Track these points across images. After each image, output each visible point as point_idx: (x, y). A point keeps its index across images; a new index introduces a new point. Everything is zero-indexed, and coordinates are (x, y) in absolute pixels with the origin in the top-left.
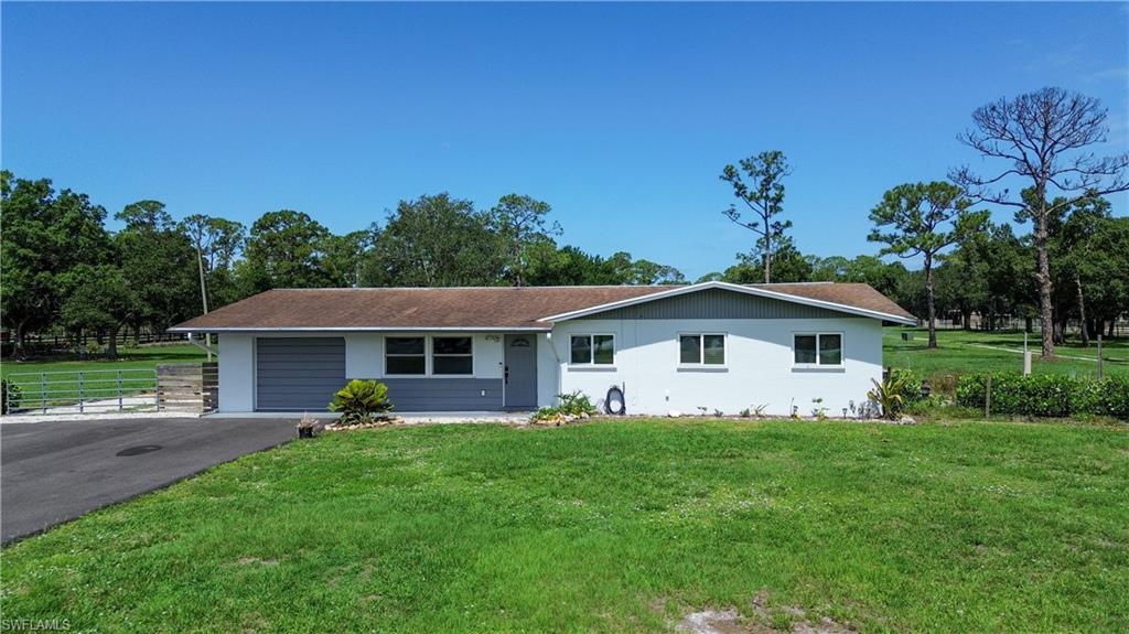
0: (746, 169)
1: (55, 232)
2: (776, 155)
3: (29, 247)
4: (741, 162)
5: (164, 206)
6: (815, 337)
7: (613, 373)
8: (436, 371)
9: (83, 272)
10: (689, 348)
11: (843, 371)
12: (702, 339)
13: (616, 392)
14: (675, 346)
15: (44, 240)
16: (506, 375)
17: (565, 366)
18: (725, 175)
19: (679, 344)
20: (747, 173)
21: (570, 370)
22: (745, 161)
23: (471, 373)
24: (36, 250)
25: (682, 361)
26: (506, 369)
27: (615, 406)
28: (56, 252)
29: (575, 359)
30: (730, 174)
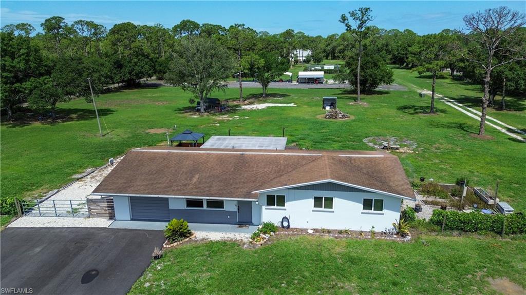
0: (352, 16)
1: (19, 62)
2: (367, 10)
3: (7, 72)
4: (349, 12)
5: (64, 19)
6: (372, 200)
7: (285, 211)
8: (208, 206)
9: (34, 82)
10: (318, 202)
11: (383, 214)
12: (323, 199)
13: (285, 219)
14: (312, 201)
15: (14, 67)
16: (239, 209)
17: (264, 207)
18: (341, 20)
19: (313, 200)
20: (352, 18)
21: (266, 209)
22: (351, 12)
23: (223, 208)
24: (11, 72)
25: (315, 207)
26: (238, 207)
27: (285, 224)
28: (20, 71)
29: (268, 204)
30: (344, 19)
